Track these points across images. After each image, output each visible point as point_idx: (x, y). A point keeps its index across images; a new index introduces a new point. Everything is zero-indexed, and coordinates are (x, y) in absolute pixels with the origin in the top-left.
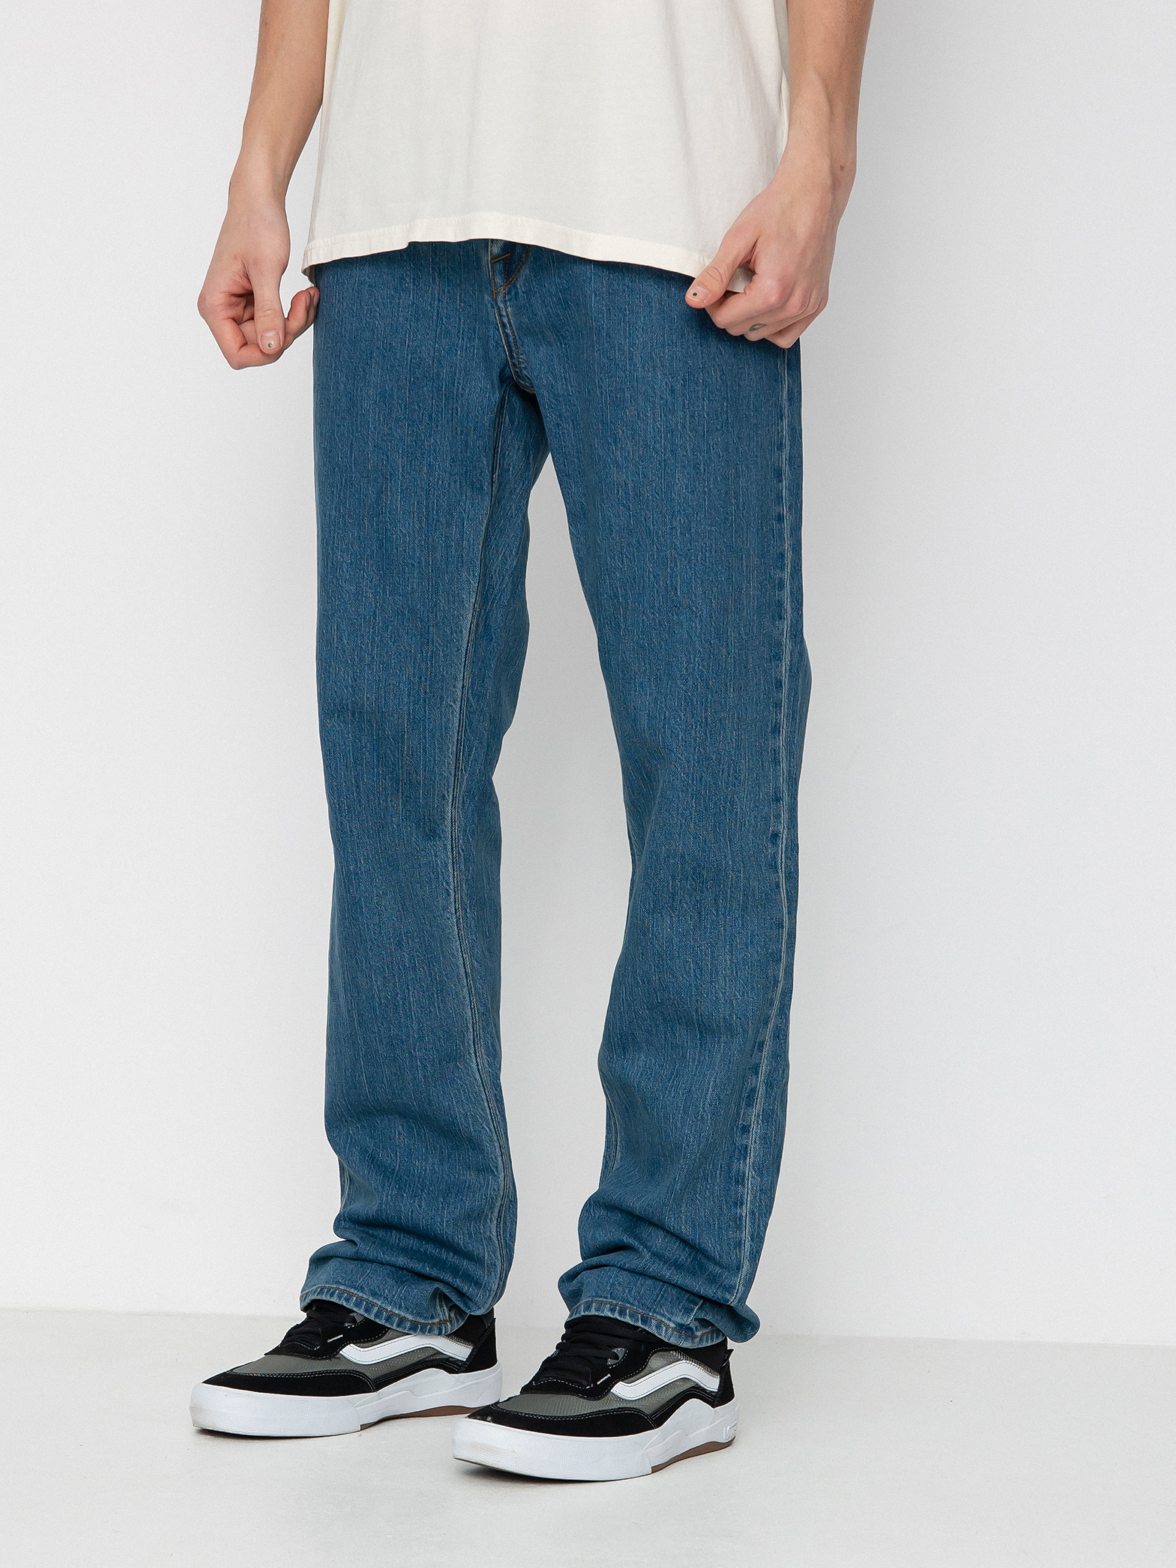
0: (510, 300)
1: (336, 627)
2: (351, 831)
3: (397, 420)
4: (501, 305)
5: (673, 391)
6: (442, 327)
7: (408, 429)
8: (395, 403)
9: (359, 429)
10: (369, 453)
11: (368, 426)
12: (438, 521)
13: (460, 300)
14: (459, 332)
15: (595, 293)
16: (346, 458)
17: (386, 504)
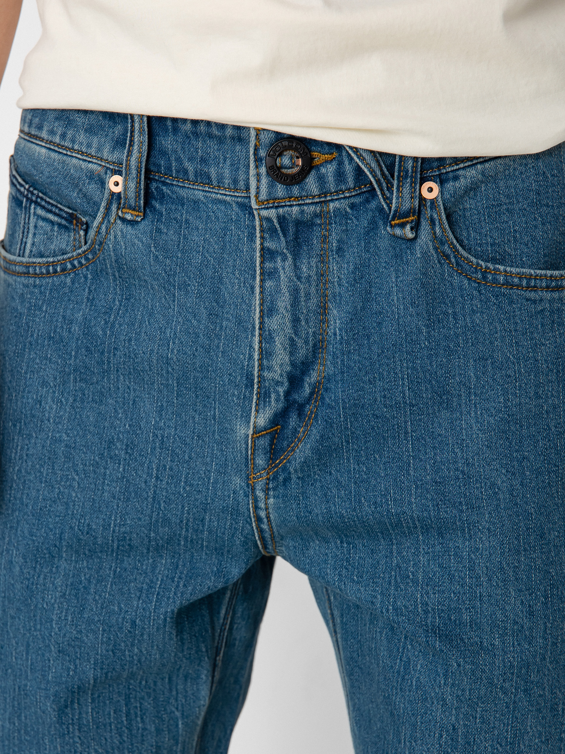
0: (274, 489)
3: (90, 622)
4: (260, 494)
5: (531, 613)
6: (159, 513)
7: (103, 635)
8: (90, 597)
9: (38, 627)
10: (51, 659)
11: (51, 625)
12: (145, 729)
13: (185, 482)
14: (182, 522)
15: (416, 484)
16: (21, 659)
17: (73, 720)
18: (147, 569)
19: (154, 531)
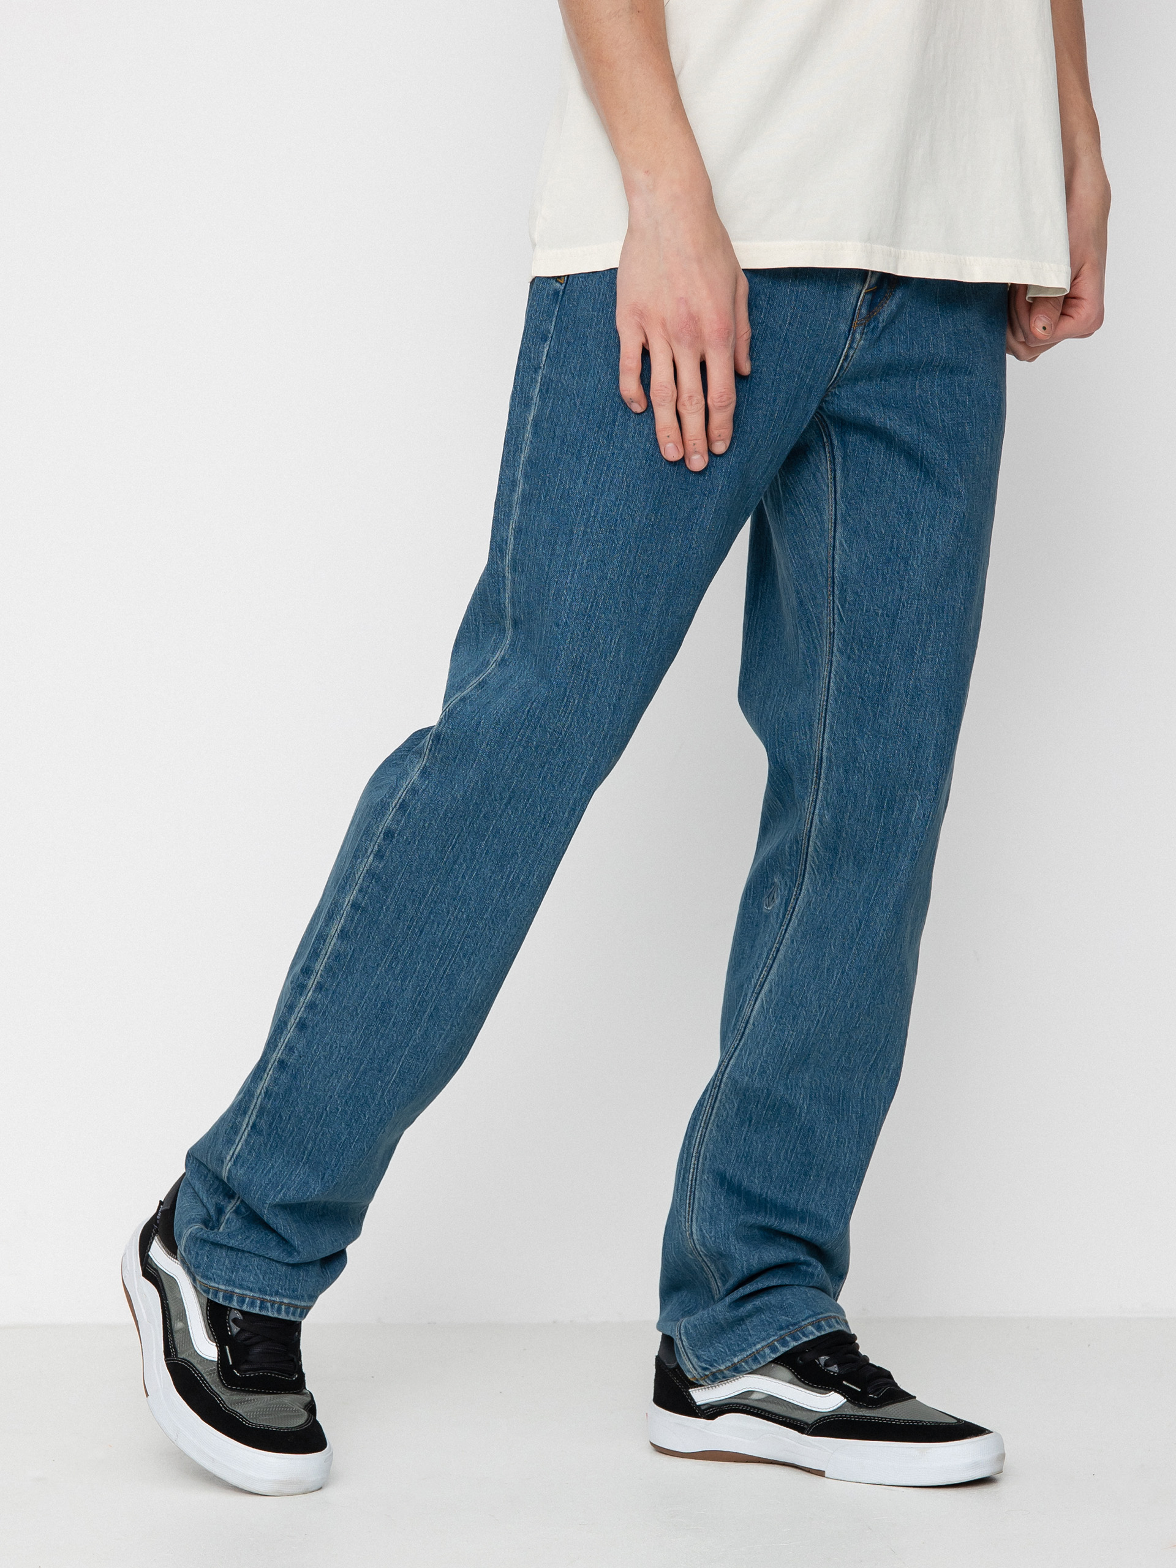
1: (617, 640)
2: (542, 845)
6: (786, 351)
14: (801, 359)
18: (770, 400)
19: (780, 366)
